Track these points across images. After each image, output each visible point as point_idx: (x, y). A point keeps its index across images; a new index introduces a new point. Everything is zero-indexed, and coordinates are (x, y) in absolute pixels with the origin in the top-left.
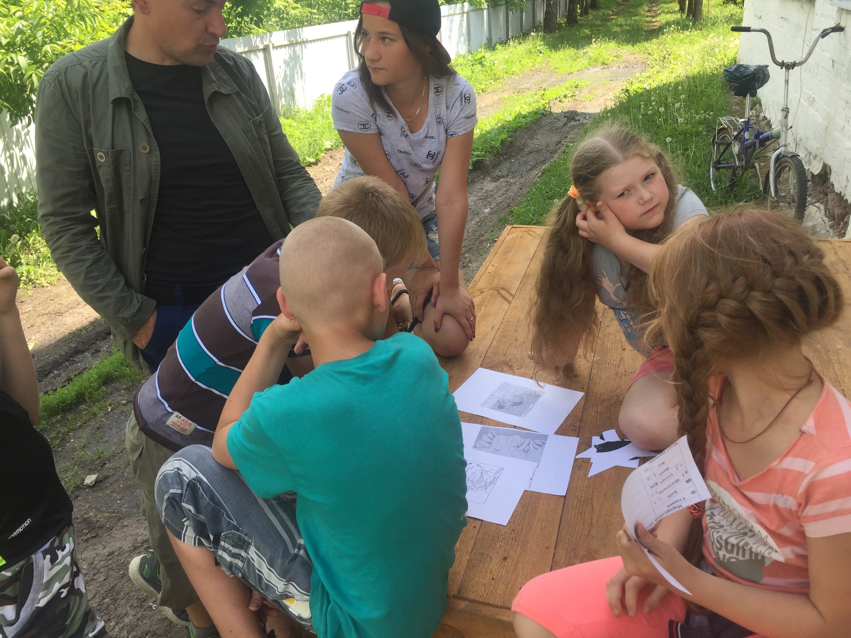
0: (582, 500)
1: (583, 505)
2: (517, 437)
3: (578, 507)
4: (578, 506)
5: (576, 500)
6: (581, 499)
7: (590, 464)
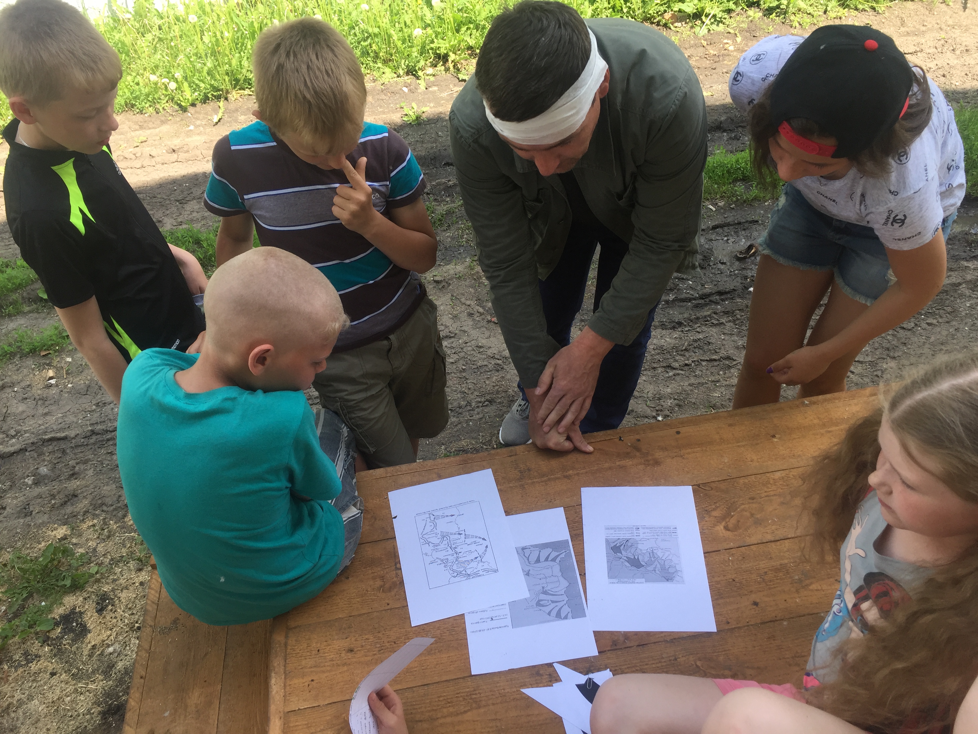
0: (474, 696)
1: (464, 699)
2: (564, 584)
3: (459, 695)
4: (462, 695)
5: (472, 689)
6: (476, 694)
7: (550, 683)
